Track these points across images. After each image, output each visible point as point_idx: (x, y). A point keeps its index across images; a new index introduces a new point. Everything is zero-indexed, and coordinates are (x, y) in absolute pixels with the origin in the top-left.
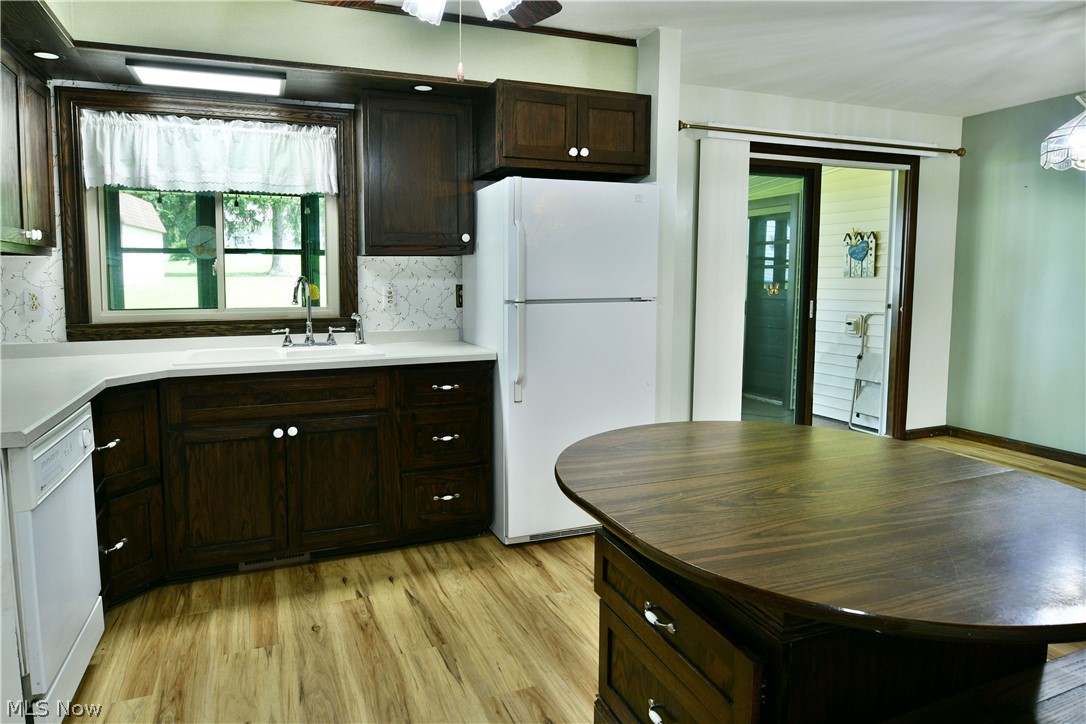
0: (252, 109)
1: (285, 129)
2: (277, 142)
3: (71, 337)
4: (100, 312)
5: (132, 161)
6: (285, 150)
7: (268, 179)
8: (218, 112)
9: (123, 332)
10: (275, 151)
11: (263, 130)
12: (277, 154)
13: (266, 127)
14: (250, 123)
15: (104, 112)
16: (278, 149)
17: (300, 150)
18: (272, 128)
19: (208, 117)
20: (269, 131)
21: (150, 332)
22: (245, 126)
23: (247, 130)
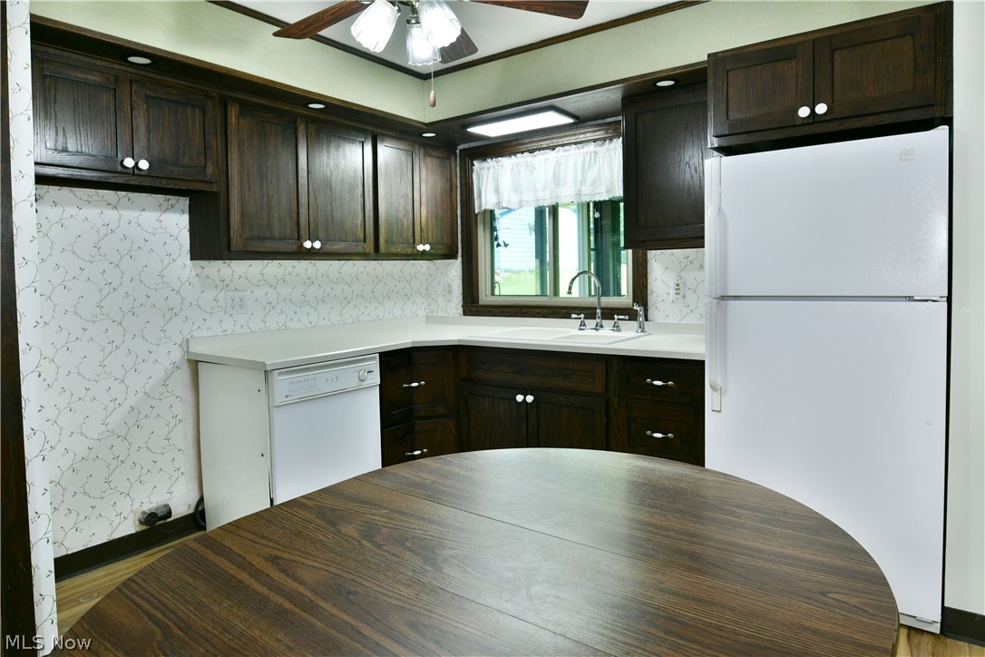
0: (566, 136)
1: (591, 147)
2: (588, 158)
3: (465, 313)
4: (485, 298)
5: (497, 191)
6: (595, 164)
7: (580, 191)
8: (544, 144)
9: (489, 311)
10: (587, 166)
11: (577, 151)
12: (589, 169)
13: (579, 149)
14: (566, 147)
15: (485, 160)
16: (590, 164)
17: (603, 161)
18: (583, 147)
19: (539, 149)
20: (581, 151)
21: (502, 312)
22: (564, 151)
23: (566, 153)
